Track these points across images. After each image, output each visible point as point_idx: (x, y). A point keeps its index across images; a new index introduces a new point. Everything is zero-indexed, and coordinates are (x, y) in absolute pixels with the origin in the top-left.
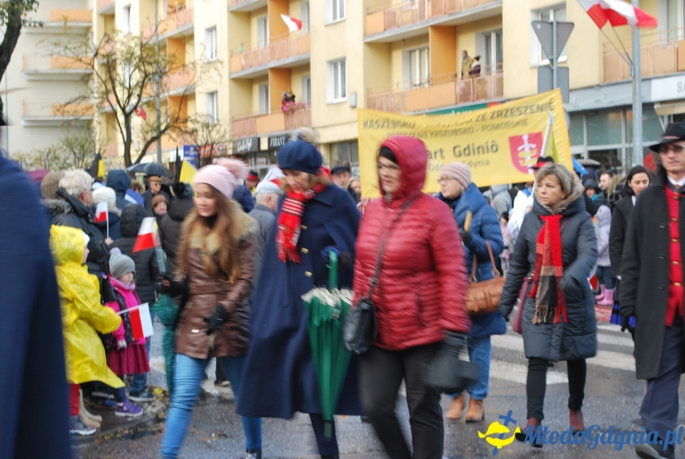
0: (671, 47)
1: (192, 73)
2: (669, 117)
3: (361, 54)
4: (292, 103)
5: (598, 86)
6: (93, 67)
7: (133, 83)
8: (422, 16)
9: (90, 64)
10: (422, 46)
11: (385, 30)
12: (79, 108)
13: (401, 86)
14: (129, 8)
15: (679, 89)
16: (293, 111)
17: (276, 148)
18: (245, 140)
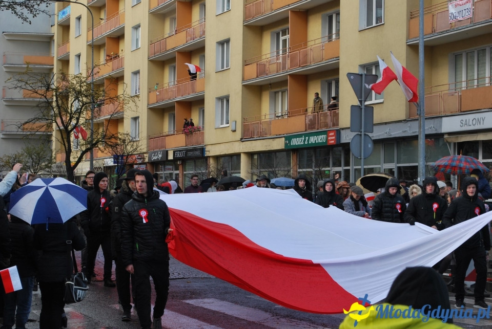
0: (457, 94)
1: (116, 103)
2: (455, 144)
3: (241, 93)
4: (190, 127)
5: (404, 120)
6: (45, 97)
7: (74, 109)
8: (284, 68)
9: (43, 95)
10: (284, 88)
11: (257, 77)
12: (34, 126)
13: (268, 117)
14: (79, 56)
15: (462, 125)
16: (191, 133)
17: (179, 159)
18: (157, 152)
